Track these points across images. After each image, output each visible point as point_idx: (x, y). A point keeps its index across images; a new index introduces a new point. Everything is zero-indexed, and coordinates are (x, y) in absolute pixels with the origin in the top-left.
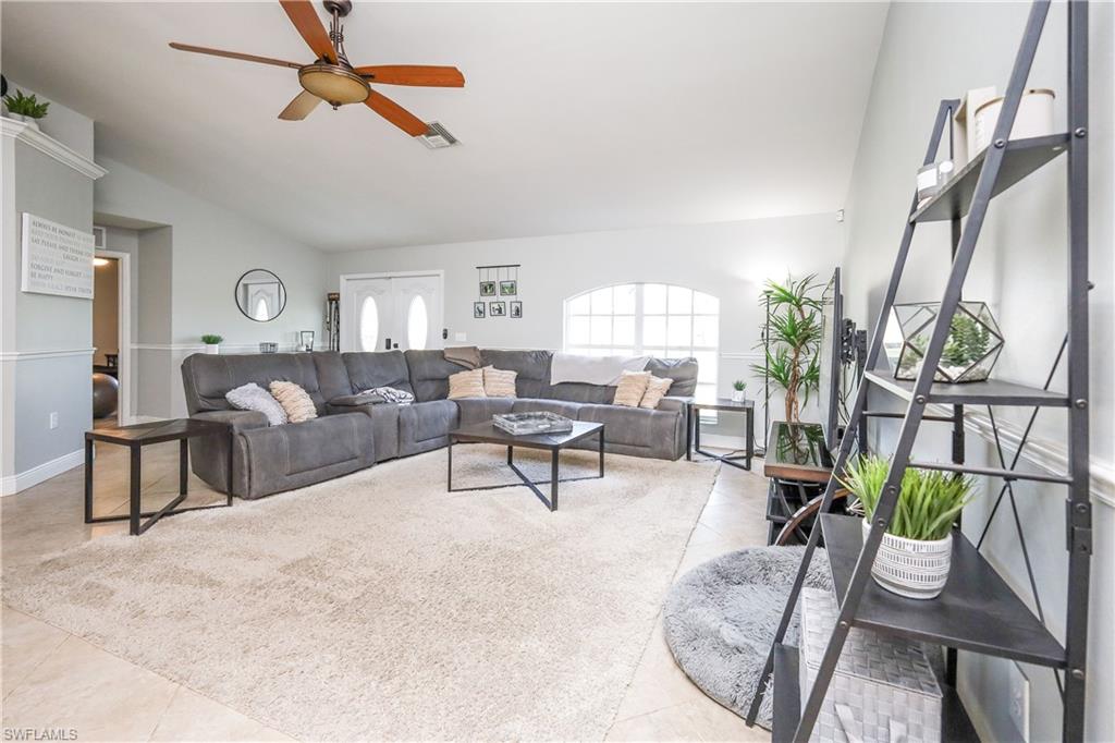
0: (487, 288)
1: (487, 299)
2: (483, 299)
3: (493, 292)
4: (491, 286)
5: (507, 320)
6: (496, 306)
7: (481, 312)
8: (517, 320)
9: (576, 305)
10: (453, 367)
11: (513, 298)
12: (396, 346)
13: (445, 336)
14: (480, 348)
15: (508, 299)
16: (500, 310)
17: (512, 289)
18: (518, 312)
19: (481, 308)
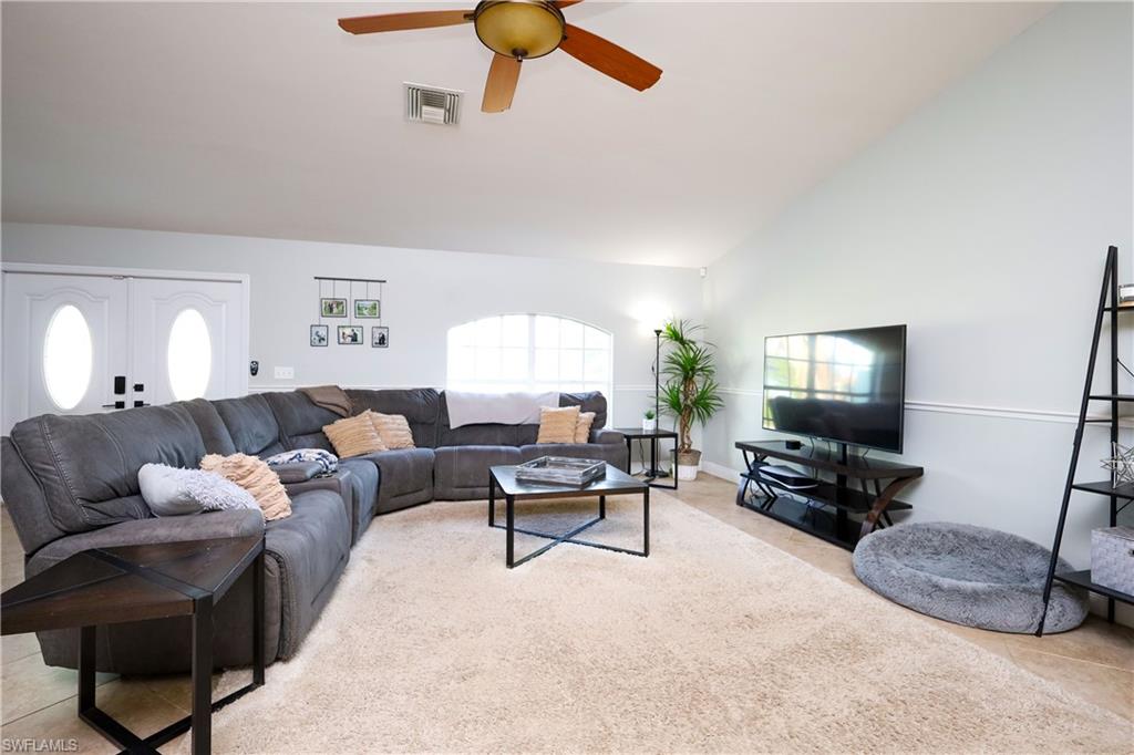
0: (332, 308)
1: (333, 322)
2: (325, 321)
3: (342, 314)
4: (338, 304)
5: (366, 349)
6: (348, 331)
7: (321, 339)
8: (381, 350)
9: (458, 336)
10: (326, 413)
11: (376, 322)
12: (139, 388)
13: (254, 371)
14: (344, 386)
15: (368, 324)
16: (354, 339)
17: (375, 309)
18: (382, 341)
19: (323, 332)
